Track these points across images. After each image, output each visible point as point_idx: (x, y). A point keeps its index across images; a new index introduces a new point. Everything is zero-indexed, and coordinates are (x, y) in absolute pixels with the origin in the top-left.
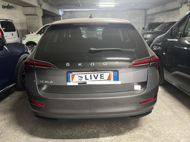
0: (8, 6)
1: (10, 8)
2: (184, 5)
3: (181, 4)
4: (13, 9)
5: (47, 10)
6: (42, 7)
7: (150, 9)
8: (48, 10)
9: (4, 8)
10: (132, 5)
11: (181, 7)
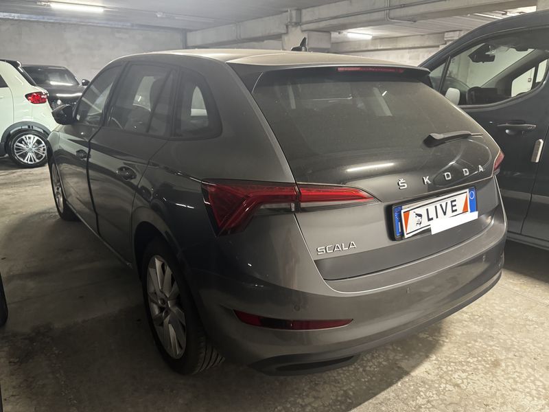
2: (294, 29)
3: (287, 26)
7: (196, 30)
10: (158, 16)
11: (287, 33)
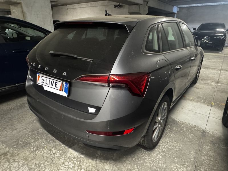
0: (118, 5)
1: (120, 7)
4: (122, 8)
5: (154, 7)
6: (149, 5)
8: (156, 7)
9: (115, 8)
